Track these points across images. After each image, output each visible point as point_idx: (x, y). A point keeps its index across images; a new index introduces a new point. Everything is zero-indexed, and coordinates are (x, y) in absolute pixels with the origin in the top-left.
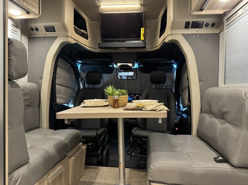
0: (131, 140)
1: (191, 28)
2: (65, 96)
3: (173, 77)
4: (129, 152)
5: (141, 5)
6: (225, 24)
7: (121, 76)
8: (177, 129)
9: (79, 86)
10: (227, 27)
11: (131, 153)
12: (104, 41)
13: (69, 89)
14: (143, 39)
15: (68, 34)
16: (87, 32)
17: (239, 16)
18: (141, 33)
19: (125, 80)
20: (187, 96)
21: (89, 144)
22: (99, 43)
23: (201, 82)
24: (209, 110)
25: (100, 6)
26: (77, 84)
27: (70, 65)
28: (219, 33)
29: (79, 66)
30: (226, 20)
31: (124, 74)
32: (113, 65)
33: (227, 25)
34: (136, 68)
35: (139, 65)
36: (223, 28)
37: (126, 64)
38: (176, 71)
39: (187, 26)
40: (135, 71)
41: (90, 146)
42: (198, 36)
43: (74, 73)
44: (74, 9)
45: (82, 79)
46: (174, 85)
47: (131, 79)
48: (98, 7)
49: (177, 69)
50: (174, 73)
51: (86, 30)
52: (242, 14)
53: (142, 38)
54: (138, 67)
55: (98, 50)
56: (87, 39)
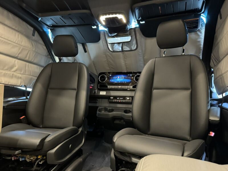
3: (199, 40)
8: (212, 134)
32: (97, 26)
34: (135, 29)
38: (204, 27)
40: (134, 33)
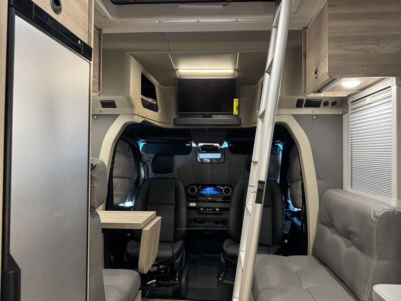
0: (222, 260)
1: (305, 107)
2: (122, 191)
3: (277, 160)
4: (220, 279)
5: (235, 70)
6: (350, 107)
7: (202, 159)
8: (286, 241)
9: (139, 173)
10: (353, 112)
11: (222, 280)
12: (181, 116)
13: (126, 180)
14: (237, 114)
15: (133, 111)
16: (156, 101)
17: (368, 104)
18: (234, 106)
19: (208, 163)
20: (300, 192)
21: (161, 267)
22: (174, 119)
23: (320, 180)
24: (330, 222)
25: (177, 70)
26: (136, 170)
27: (128, 145)
28: (342, 114)
29: (141, 145)
30: (351, 102)
31: (206, 157)
32: (191, 144)
33: (353, 109)
34: (225, 148)
35: (229, 144)
36: (348, 109)
37: (211, 144)
38: (281, 152)
39: (299, 104)
40: (223, 151)
41: (162, 269)
42: (315, 117)
43: (132, 155)
44: (142, 74)
45: (144, 163)
46: (279, 172)
47: (216, 162)
48: (175, 71)
49: (283, 151)
50: (279, 155)
51: (155, 98)
52: (371, 103)
53: (235, 112)
54: (227, 146)
55: (171, 126)
56: (157, 111)
